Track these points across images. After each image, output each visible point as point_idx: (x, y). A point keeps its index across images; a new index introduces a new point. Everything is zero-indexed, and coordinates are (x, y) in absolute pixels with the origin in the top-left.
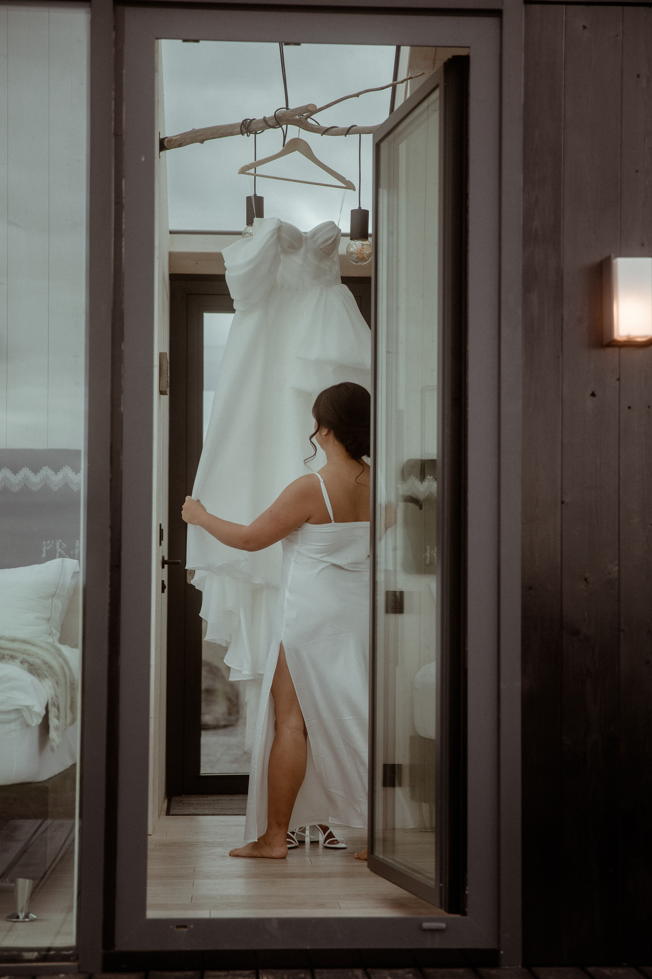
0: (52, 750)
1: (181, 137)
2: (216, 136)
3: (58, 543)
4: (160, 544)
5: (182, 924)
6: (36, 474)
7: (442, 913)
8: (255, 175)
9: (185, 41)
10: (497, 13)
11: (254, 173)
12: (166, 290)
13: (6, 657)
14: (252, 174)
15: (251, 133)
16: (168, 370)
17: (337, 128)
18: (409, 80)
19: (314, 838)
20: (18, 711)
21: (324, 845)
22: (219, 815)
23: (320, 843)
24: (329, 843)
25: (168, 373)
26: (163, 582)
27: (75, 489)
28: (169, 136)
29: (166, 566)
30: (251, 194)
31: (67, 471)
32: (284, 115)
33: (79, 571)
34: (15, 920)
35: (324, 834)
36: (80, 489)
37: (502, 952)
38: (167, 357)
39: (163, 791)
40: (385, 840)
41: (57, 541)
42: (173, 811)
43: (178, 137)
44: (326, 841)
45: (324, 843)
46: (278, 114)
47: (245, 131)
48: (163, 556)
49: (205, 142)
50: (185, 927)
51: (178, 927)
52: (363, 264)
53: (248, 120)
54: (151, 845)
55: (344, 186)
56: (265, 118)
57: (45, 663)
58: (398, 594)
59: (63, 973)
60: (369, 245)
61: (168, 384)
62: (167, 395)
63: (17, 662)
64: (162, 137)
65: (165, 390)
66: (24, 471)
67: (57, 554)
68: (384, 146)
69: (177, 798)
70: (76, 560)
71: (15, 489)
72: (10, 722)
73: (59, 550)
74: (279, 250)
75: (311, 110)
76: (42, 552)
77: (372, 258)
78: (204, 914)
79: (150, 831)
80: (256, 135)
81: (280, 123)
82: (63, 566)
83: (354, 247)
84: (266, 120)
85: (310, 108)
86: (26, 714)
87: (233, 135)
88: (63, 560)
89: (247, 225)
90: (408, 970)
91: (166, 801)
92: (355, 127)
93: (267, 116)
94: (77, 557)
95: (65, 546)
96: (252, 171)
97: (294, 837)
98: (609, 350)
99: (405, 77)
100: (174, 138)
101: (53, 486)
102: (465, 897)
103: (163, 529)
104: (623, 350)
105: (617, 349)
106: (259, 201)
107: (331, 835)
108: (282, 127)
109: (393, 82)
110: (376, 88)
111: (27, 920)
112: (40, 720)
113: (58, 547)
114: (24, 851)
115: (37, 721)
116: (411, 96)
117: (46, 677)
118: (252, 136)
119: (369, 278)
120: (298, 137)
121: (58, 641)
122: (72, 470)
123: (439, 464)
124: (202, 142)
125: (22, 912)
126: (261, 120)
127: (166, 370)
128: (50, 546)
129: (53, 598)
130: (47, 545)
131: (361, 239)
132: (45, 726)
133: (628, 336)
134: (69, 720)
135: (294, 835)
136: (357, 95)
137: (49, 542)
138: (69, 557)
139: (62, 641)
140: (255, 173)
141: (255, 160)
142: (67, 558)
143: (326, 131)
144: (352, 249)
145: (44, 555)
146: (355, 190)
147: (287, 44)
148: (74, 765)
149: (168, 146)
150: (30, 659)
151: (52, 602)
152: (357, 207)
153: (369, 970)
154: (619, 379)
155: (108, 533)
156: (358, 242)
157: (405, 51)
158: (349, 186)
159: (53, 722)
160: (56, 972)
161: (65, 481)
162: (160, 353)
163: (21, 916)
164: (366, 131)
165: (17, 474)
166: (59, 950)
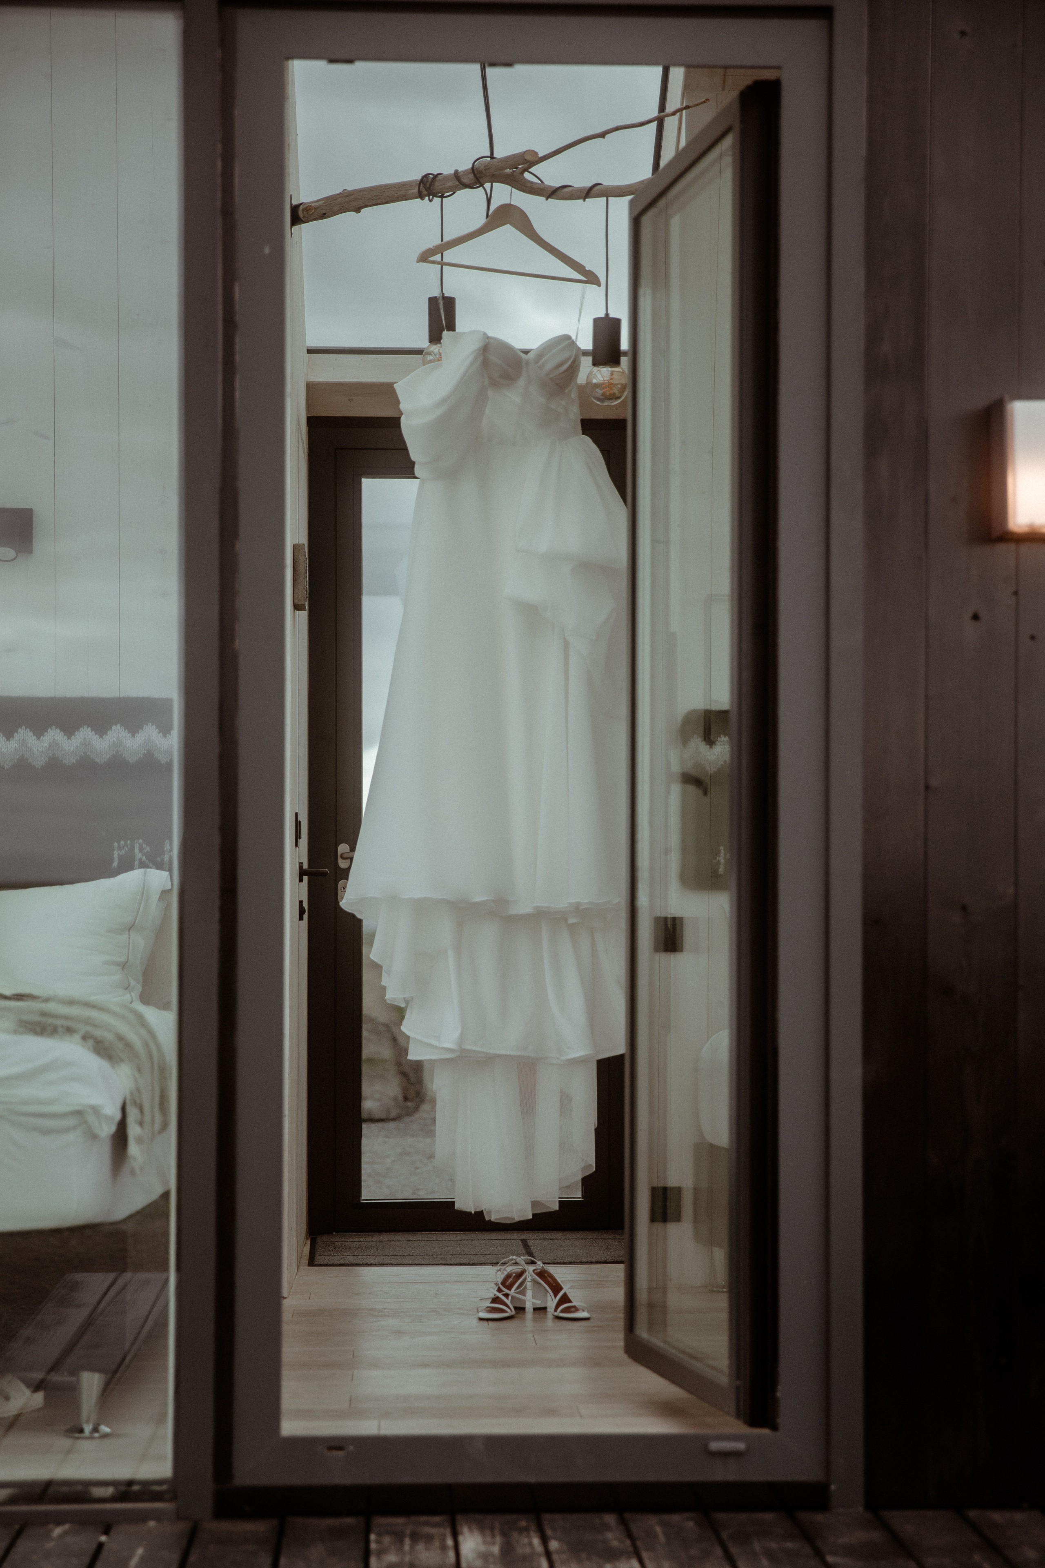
0: (133, 1173)
1: (325, 203)
2: (379, 202)
3: (138, 845)
4: (297, 845)
5: (336, 1444)
6: (101, 737)
7: (741, 1428)
8: (442, 264)
9: (332, 61)
10: (825, 13)
11: (440, 260)
12: (303, 442)
13: (60, 1029)
14: (438, 263)
15: (435, 195)
16: (306, 572)
17: (570, 189)
18: (684, 112)
19: (539, 1303)
20: (78, 1113)
21: (556, 1314)
22: (391, 1265)
23: (548, 1310)
24: (562, 1311)
25: (306, 577)
26: (301, 902)
27: (163, 759)
28: (307, 201)
29: (305, 878)
30: (436, 293)
31: (150, 734)
32: (487, 168)
33: (170, 887)
34: (77, 1435)
35: (555, 1297)
36: (171, 760)
37: (833, 1487)
38: (304, 552)
39: (304, 1225)
40: (651, 1306)
41: (135, 841)
42: (319, 1260)
43: (321, 202)
44: (559, 1308)
45: (556, 1310)
46: (477, 166)
47: (426, 193)
48: (300, 863)
49: (363, 210)
50: (340, 1448)
51: (330, 1448)
52: (613, 404)
53: (431, 176)
54: (286, 1315)
55: (583, 278)
56: (456, 172)
57: (120, 1038)
58: (669, 923)
59: (152, 1519)
60: (621, 372)
61: (307, 594)
62: (305, 610)
63: (77, 1037)
64: (294, 203)
65: (302, 603)
66: (83, 732)
67: (136, 863)
68: (646, 221)
69: (325, 1238)
70: (166, 871)
71: (70, 760)
72: (67, 1130)
73: (139, 855)
74: (486, 381)
75: (529, 160)
76: (113, 859)
77: (628, 392)
78: (368, 1427)
79: (285, 1293)
80: (444, 199)
81: (481, 180)
82: (144, 881)
83: (598, 378)
84: (459, 175)
85: (528, 157)
86: (91, 1119)
87: (406, 200)
88: (145, 871)
89: (430, 342)
90: (686, 1515)
91: (309, 1242)
92: (599, 187)
93: (461, 169)
94: (168, 866)
95: (148, 849)
96: (438, 258)
97: (508, 1302)
98: (1001, 548)
99: (678, 106)
100: (313, 205)
101: (129, 755)
102: (775, 1401)
103: (300, 822)
104: (1024, 548)
105: (1012, 546)
106: (449, 303)
107: (565, 1299)
108: (484, 186)
109: (659, 113)
110: (632, 124)
111: (96, 1435)
112: (113, 1128)
113: (137, 850)
114: (89, 1323)
115: (108, 1130)
116: (688, 145)
117: (122, 1060)
118: (437, 200)
119: (623, 422)
120: (509, 203)
121: (138, 998)
122: (157, 730)
123: (734, 717)
124: (358, 210)
125: (87, 1422)
126: (450, 175)
127: (304, 571)
128: (125, 850)
129: (131, 931)
130: (120, 848)
131: (610, 365)
132: (120, 1138)
133: (1031, 526)
134: (157, 1126)
135: (507, 1298)
136: (602, 135)
137: (122, 843)
138: (154, 867)
139: (145, 999)
140: (442, 260)
141: (442, 240)
142: (151, 868)
143: (553, 193)
144: (594, 381)
145: (115, 864)
146: (599, 285)
147: (492, 65)
148: (166, 1195)
149: (304, 217)
150: (98, 1033)
151: (129, 938)
152: (602, 315)
153: (627, 1515)
154: (1016, 593)
155: (216, 840)
156: (605, 369)
157: (677, 74)
158: (591, 278)
159: (133, 1130)
160: (142, 1517)
161: (147, 748)
162: (294, 545)
163: (88, 1428)
164: (619, 192)
165: (73, 737)
166: (146, 1484)
